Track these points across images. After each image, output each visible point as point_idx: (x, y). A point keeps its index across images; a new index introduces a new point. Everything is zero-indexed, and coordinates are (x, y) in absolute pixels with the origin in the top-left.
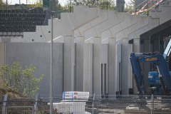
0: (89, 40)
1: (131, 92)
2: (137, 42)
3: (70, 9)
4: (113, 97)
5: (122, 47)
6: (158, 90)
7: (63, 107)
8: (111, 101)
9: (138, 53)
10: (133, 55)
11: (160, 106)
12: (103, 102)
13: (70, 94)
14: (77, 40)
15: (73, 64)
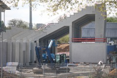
0: (18, 41)
1: (35, 62)
2: (38, 42)
3: (10, 28)
4: (28, 64)
5: (32, 44)
6: (46, 61)
7: (7, 69)
8: (27, 66)
9: (38, 46)
10: (36, 47)
11: (47, 67)
12: (24, 66)
13: (10, 63)
14: (13, 41)
15: (11, 51)
